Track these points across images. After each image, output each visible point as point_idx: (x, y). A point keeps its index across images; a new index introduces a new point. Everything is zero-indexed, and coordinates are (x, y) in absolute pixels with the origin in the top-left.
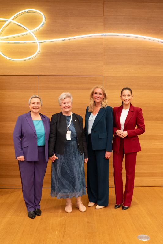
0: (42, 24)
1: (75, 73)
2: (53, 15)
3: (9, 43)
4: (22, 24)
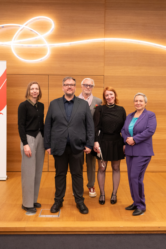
0: (51, 29)
3: (22, 46)
4: (34, 29)
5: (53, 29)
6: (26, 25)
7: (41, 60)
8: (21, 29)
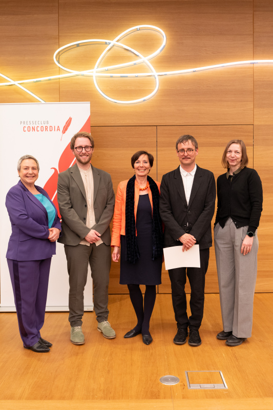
0: (161, 46)
1: (211, 120)
2: (178, 33)
3: (112, 77)
4: (132, 48)
5: (165, 46)
6: (118, 41)
7: (144, 100)
8: (109, 47)
